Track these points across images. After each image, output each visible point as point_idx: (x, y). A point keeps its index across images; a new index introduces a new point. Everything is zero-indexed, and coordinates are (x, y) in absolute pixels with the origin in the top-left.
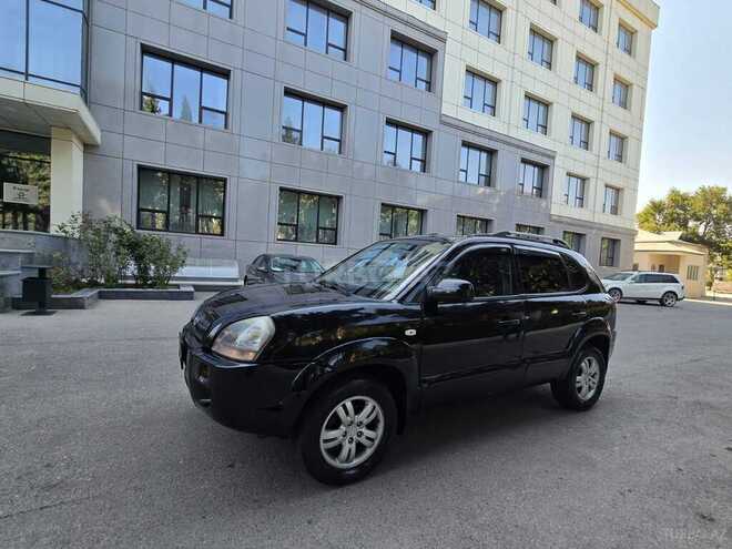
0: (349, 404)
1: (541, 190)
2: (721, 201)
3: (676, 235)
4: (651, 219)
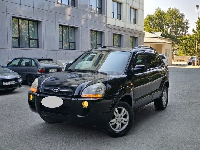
0: (116, 110)
1: (101, 10)
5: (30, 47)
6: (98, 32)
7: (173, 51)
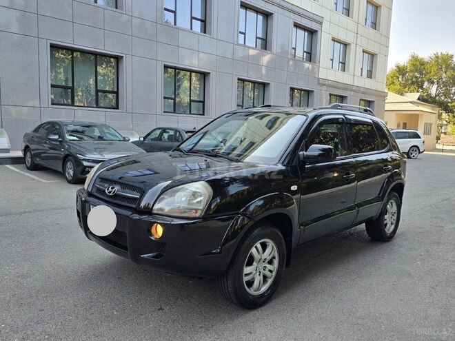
0: (259, 246)
1: (311, 55)
2: (448, 67)
3: (415, 96)
4: (396, 81)
5: (190, 113)
6: (303, 92)
7: (440, 128)
